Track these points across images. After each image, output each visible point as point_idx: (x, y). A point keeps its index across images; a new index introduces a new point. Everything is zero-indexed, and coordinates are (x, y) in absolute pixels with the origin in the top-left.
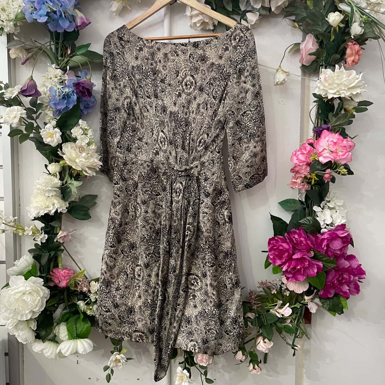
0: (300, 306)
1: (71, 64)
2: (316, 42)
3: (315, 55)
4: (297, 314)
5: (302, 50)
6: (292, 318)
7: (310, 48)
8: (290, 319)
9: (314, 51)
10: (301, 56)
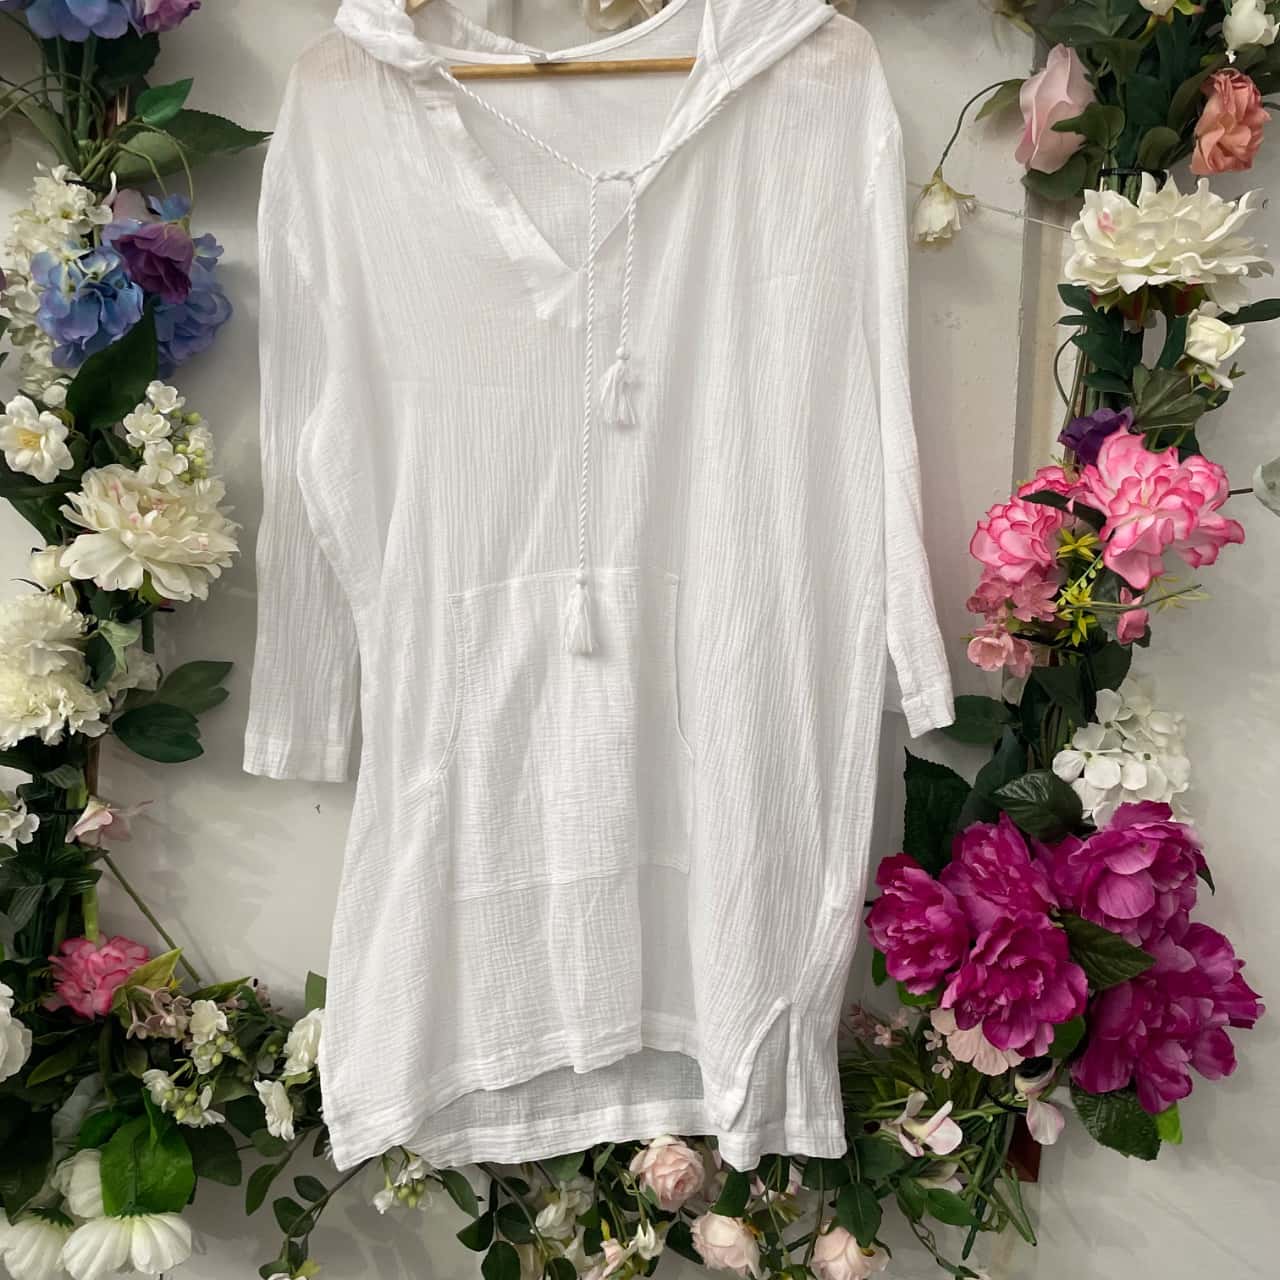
0: (996, 1117)
1: (123, 164)
2: (1086, 76)
3: (1078, 132)
4: (982, 1142)
5: (1028, 109)
6: (963, 1159)
7: (1059, 100)
8: (955, 1162)
9: (1075, 113)
10: (1024, 133)
